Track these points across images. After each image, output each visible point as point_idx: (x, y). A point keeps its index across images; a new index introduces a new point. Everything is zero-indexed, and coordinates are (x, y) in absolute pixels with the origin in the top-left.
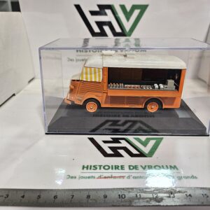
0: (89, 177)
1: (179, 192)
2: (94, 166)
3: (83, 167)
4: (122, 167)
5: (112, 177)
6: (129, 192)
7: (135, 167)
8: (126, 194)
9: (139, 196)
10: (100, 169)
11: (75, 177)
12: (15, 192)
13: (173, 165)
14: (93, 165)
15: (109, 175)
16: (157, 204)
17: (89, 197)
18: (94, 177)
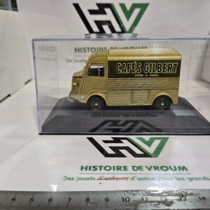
0: (88, 179)
1: (191, 194)
2: (94, 167)
3: (82, 168)
4: (125, 168)
5: (114, 178)
6: (134, 195)
7: (140, 168)
8: (131, 196)
9: (145, 199)
10: (101, 169)
11: (73, 179)
12: (5, 195)
13: (181, 166)
14: (92, 165)
15: (111, 176)
16: (167, 208)
17: (88, 200)
18: (94, 179)
